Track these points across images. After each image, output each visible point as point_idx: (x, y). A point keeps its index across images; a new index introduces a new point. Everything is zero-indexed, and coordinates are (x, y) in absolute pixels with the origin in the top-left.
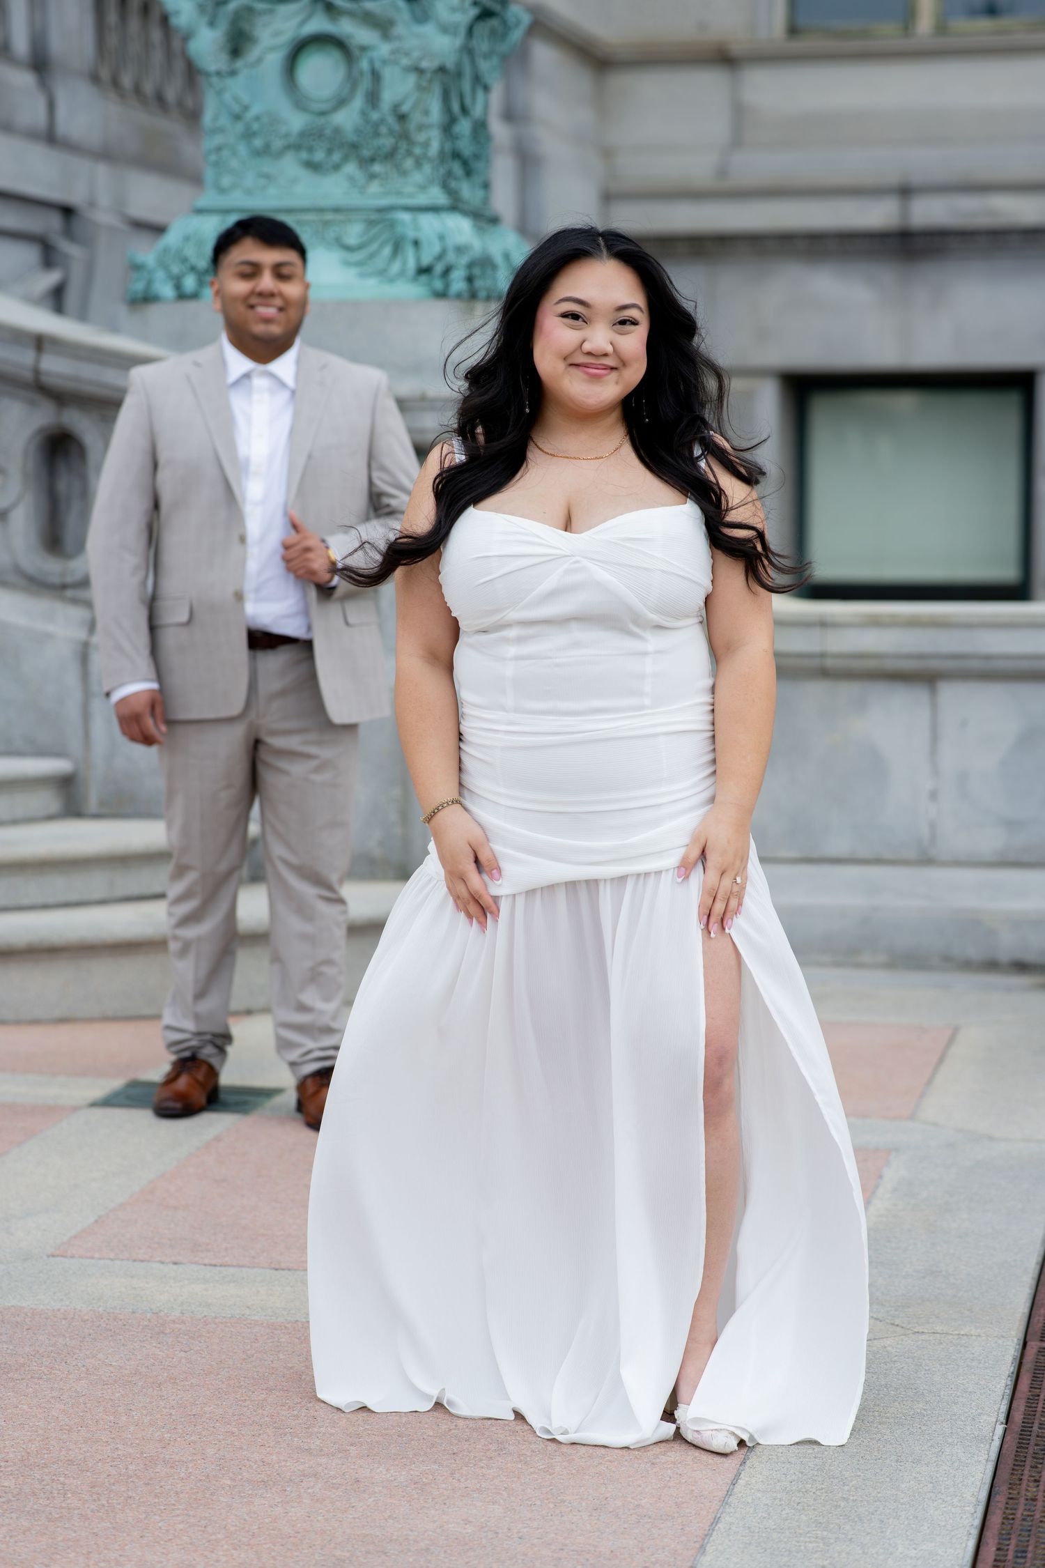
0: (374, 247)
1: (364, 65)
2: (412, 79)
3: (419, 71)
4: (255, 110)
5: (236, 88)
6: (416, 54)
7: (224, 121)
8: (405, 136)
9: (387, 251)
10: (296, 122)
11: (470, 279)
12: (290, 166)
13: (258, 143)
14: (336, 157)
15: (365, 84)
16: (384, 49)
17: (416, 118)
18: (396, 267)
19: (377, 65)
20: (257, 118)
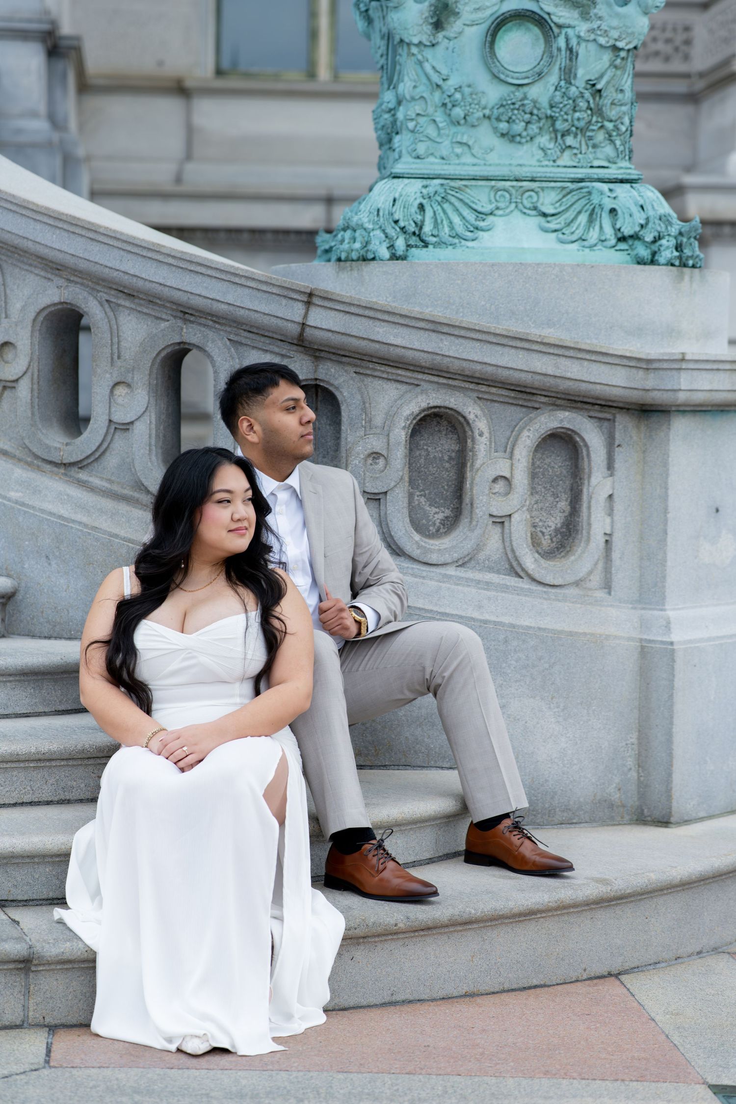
0: (570, 215)
1: (561, 41)
2: (607, 57)
3: (615, 49)
4: (453, 82)
5: (435, 59)
6: (615, 34)
7: (423, 90)
8: (598, 111)
9: (583, 218)
10: (493, 93)
11: (678, 247)
12: (485, 136)
13: (458, 112)
14: (534, 128)
15: (562, 59)
16: (583, 28)
17: (610, 95)
18: (593, 235)
19: (574, 42)
20: (459, 89)
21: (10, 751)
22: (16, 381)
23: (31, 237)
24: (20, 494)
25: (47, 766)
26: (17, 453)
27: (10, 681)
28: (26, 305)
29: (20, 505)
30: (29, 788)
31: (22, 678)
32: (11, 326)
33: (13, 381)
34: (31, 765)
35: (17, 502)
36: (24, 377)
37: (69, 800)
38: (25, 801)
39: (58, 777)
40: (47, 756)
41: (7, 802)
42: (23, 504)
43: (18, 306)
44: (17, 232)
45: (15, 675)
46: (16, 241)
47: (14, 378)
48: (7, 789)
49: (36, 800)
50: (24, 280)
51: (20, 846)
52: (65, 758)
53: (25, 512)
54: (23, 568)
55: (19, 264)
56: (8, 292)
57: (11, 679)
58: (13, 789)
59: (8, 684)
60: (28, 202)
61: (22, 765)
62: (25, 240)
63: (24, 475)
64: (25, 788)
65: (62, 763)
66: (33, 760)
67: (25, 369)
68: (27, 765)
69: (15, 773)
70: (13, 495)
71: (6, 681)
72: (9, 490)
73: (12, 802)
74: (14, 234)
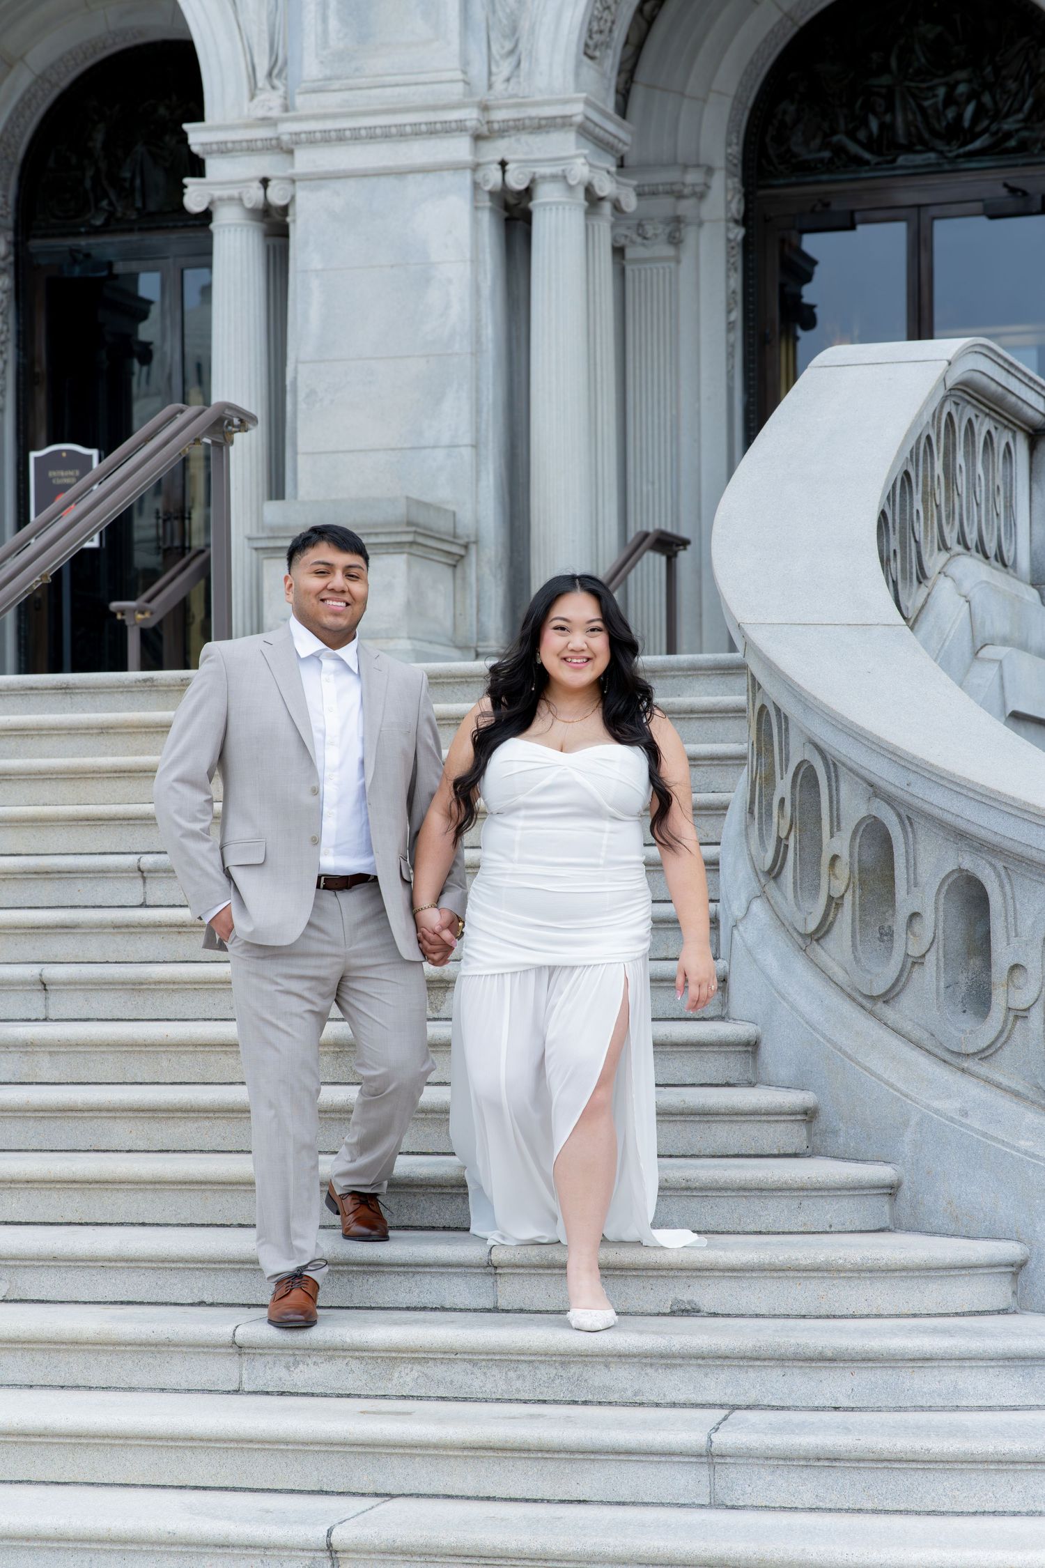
21: (964, 1449)
22: (1028, 1009)
23: (1034, 845)
24: (1031, 1143)
25: (1012, 1470)
26: (1031, 1095)
27: (993, 1367)
28: (1035, 922)
29: (1030, 1157)
30: (992, 1495)
31: (1007, 1363)
32: (1020, 946)
33: (1025, 1010)
34: (992, 1467)
35: (1026, 1153)
36: (1035, 1005)
37: (1041, 1512)
38: (987, 1510)
39: (1026, 1484)
40: (1008, 1458)
41: (965, 1510)
42: (1034, 1156)
43: (1029, 922)
44: (1019, 839)
45: (998, 1359)
46: (1019, 850)
47: (1025, 1006)
48: (965, 1495)
49: (1001, 1509)
50: (1035, 892)
51: (950, 1560)
52: (1031, 1460)
53: (1035, 1165)
54: (1035, 1231)
55: (1028, 874)
56: (1018, 906)
57: (993, 1364)
58: (972, 1495)
59: (990, 1370)
60: (1029, 805)
61: (980, 1466)
62: (1029, 848)
63: (1036, 1121)
64: (986, 1495)
65: (1029, 1467)
66: (992, 1462)
67: (1036, 995)
68: (986, 1467)
69: (974, 1476)
70: (1023, 1144)
71: (987, 1367)
72: (1019, 1139)
73: (971, 1511)
74: (1015, 841)
